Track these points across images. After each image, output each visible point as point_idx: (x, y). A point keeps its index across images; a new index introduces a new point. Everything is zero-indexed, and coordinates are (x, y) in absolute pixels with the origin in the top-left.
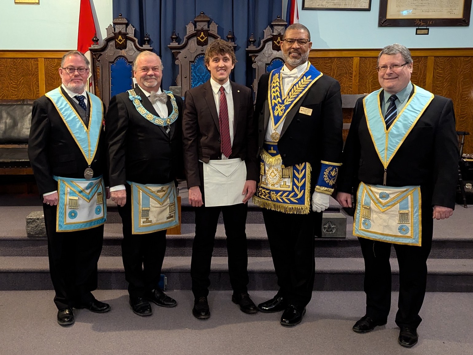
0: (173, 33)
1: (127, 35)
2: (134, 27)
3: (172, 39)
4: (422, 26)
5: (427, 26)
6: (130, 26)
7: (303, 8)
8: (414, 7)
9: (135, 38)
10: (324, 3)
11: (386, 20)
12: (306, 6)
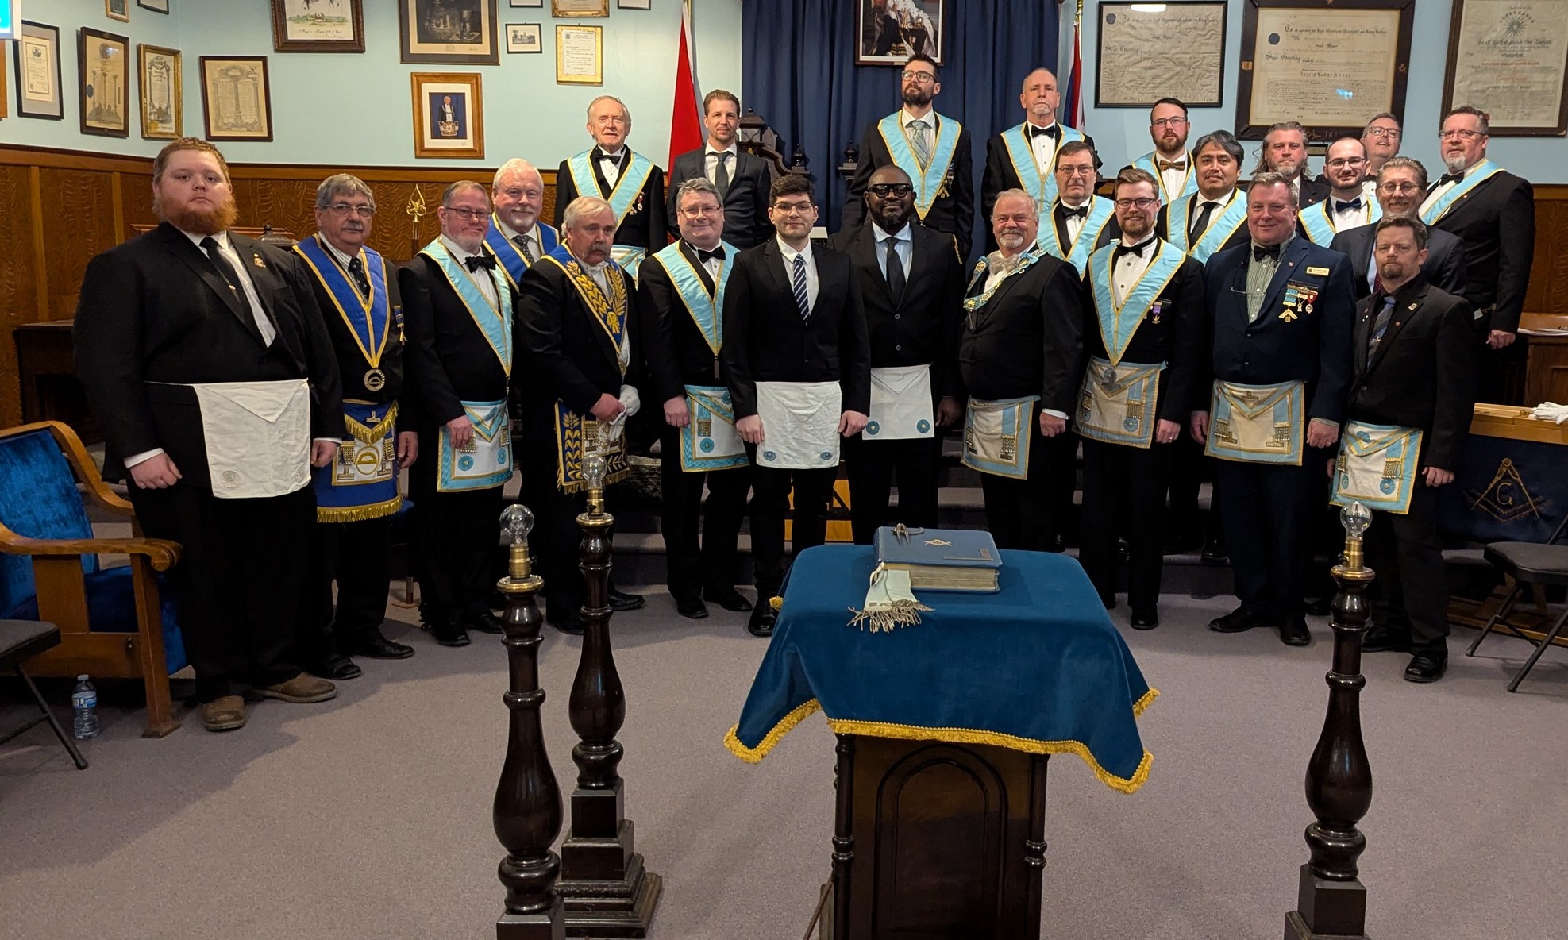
0: (850, 145)
1: (764, 148)
2: (775, 133)
3: (847, 155)
4: (1314, 140)
5: (1324, 141)
6: (768, 132)
7: (1097, 105)
8: (1302, 105)
9: (777, 154)
10: (1136, 95)
11: (1248, 129)
12: (1102, 101)
